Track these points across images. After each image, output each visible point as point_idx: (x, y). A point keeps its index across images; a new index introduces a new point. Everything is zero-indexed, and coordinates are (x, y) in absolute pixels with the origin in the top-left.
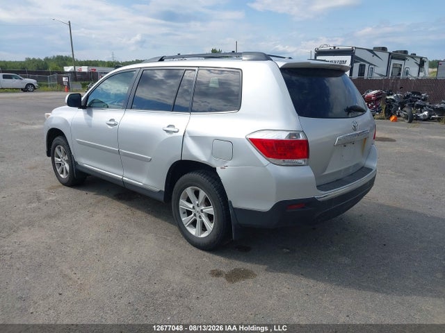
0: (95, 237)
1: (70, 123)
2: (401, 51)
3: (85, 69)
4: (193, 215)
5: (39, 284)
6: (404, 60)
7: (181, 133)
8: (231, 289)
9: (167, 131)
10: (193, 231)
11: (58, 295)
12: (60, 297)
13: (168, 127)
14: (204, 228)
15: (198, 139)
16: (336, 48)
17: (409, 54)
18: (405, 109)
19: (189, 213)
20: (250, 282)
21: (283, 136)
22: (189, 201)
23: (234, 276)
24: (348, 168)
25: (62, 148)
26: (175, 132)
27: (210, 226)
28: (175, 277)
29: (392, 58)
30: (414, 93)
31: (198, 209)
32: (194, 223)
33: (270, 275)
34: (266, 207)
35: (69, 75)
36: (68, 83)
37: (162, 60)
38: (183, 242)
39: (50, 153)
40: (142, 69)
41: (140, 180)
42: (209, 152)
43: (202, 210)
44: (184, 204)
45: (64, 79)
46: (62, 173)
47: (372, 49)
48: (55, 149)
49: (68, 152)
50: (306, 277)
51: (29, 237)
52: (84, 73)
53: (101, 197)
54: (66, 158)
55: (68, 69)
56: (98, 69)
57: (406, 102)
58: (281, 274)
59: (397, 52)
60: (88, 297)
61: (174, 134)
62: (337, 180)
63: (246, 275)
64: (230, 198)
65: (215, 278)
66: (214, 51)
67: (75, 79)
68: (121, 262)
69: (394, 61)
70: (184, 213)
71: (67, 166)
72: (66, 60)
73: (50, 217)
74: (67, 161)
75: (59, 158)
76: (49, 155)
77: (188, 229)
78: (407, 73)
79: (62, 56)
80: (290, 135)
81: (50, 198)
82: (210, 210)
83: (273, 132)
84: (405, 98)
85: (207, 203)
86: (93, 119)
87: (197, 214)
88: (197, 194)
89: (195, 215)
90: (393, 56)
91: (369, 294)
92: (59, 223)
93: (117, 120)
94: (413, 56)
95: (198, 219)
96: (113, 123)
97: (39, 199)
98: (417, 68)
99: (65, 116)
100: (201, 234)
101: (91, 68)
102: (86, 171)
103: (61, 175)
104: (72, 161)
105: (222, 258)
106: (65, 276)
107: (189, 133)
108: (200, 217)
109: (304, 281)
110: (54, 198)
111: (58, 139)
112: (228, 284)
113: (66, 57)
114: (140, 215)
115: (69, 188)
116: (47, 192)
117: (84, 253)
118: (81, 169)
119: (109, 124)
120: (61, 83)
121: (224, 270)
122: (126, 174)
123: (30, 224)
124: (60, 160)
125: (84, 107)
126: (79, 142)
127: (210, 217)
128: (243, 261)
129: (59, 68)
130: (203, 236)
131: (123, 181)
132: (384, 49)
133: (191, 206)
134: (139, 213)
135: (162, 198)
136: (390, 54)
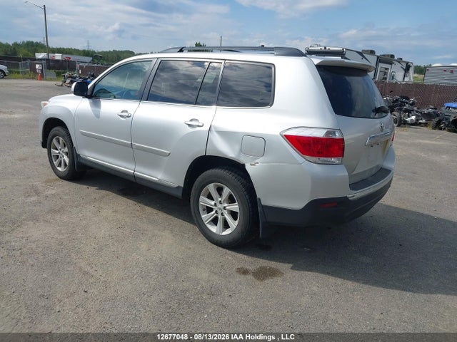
0: (107, 233)
1: (73, 112)
2: (388, 55)
3: (58, 57)
4: (214, 212)
5: (60, 281)
6: (391, 64)
7: (206, 128)
8: (261, 287)
9: (189, 125)
10: (214, 229)
11: (83, 292)
12: (86, 295)
13: (191, 120)
14: (226, 226)
15: (225, 135)
16: (327, 48)
17: (396, 58)
18: (394, 113)
19: (209, 210)
20: (278, 281)
21: (320, 134)
22: (210, 197)
23: (262, 274)
24: (372, 169)
25: (61, 139)
26: (199, 126)
27: (234, 224)
28: (201, 274)
29: (380, 62)
30: (402, 97)
31: (220, 206)
32: (215, 221)
33: (297, 273)
34: (298, 204)
35: (43, 62)
36: (42, 70)
37: (181, 51)
38: (202, 239)
39: (46, 143)
40: (160, 60)
41: (156, 175)
42: (237, 148)
43: (225, 207)
44: (203, 201)
45: (37, 66)
46: (60, 165)
47: (361, 51)
48: (52, 140)
49: (69, 142)
50: (332, 275)
51: (36, 232)
52: (58, 61)
53: (104, 192)
54: (66, 150)
55: (40, 56)
56: (73, 58)
57: (395, 107)
58: (307, 273)
59: (384, 55)
60: (115, 294)
61: (198, 129)
62: (363, 180)
63: (273, 273)
64: (259, 195)
65: (243, 276)
66: (198, 45)
67: (49, 68)
68: (141, 259)
69: (381, 65)
70: (204, 210)
71: (66, 159)
72: (37, 46)
73: (53, 211)
74: (67, 154)
75: (57, 149)
76: (44, 145)
77: (209, 226)
78: (393, 77)
79: (32, 42)
80: (328, 133)
81: (49, 192)
82: (235, 207)
83: (309, 130)
84: (394, 102)
85: (231, 200)
86: (102, 110)
87: (220, 212)
88: (220, 190)
89: (216, 212)
90: (381, 60)
91: (397, 292)
92: (65, 218)
93: (131, 112)
94: (400, 60)
95: (220, 216)
96: (126, 114)
97: (37, 193)
98: (402, 73)
99: (67, 104)
100: (223, 231)
101: (65, 56)
102: (89, 164)
103: (59, 168)
104: (73, 153)
105: (246, 256)
106: (85, 273)
107: (215, 128)
108: (222, 214)
109: (332, 280)
110: (53, 192)
111: (57, 129)
112: (258, 282)
113: (37, 43)
114: (150, 211)
115: (67, 182)
116: (43, 185)
117: (100, 250)
118: (83, 162)
119: (120, 116)
120: (34, 70)
121: (250, 268)
122: (137, 169)
123: (35, 219)
124: (57, 152)
125: (89, 97)
126: (83, 134)
127: (234, 215)
128: (267, 259)
129: (30, 54)
130: (224, 233)
131: (134, 176)
132: (372, 52)
133: (213, 203)
134: (148, 210)
135: (179, 194)
136: (378, 57)
